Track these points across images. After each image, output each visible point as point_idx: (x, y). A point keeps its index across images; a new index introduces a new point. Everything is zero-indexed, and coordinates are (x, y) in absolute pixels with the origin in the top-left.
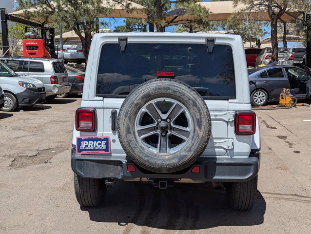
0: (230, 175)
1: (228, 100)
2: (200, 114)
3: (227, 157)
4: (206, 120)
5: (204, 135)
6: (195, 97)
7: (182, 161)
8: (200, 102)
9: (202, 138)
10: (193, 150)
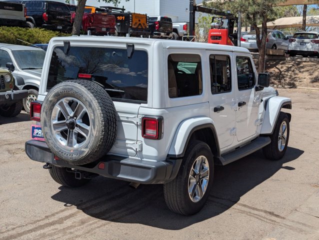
0: (132, 175)
1: (140, 103)
2: (94, 115)
3: (137, 158)
4: (99, 121)
5: (97, 135)
6: (92, 99)
7: (81, 156)
8: (95, 104)
9: (96, 137)
10: (89, 147)
